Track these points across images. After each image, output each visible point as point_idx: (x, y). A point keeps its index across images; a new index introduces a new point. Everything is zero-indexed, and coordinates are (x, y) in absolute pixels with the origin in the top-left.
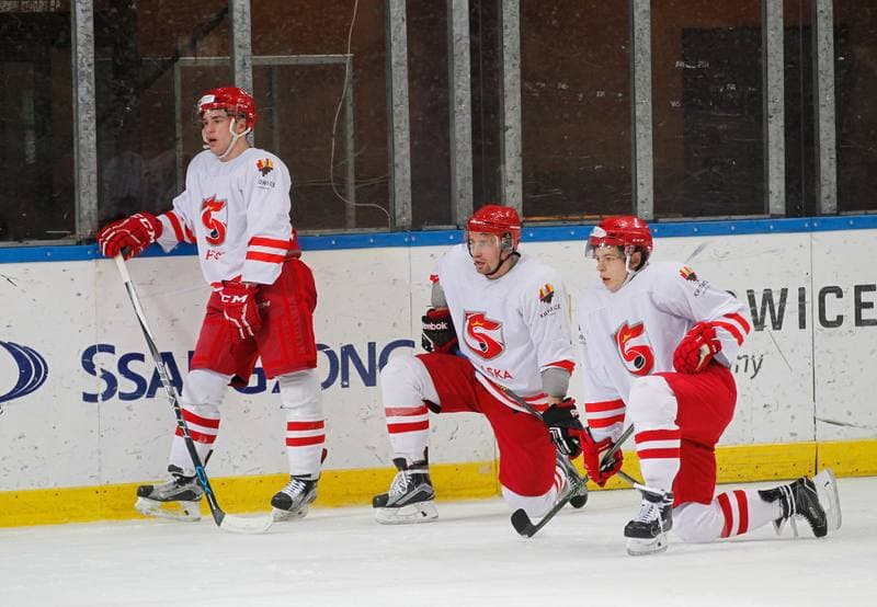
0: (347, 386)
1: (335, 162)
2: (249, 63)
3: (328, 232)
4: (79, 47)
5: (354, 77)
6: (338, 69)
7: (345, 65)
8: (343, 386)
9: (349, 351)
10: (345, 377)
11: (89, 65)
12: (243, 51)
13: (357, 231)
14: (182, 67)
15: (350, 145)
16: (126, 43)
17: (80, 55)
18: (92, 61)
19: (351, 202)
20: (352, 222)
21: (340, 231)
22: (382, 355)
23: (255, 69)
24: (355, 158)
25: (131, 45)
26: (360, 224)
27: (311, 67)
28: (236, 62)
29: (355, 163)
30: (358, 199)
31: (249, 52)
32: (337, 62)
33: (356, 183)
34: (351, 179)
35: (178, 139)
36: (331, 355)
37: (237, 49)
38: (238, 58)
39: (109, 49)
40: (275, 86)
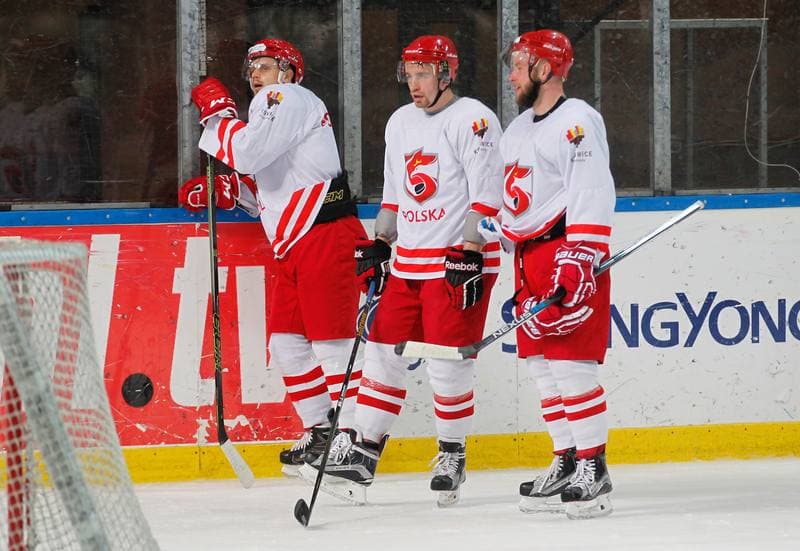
0: (758, 341)
1: (749, 123)
2: (667, 25)
3: (741, 191)
4: (504, 10)
5: (769, 41)
6: (753, 34)
7: (760, 29)
8: (753, 342)
9: (759, 307)
10: (756, 333)
11: (514, 27)
12: (662, 15)
13: (770, 190)
14: (601, 30)
15: (764, 106)
16: (550, 6)
17: (505, 18)
18: (516, 23)
19: (764, 163)
20: (764, 181)
21: (754, 191)
22: (791, 312)
23: (673, 32)
25: (554, 8)
26: (771, 184)
27: (727, 31)
28: (655, 26)
29: (769, 126)
30: (770, 159)
31: (667, 15)
32: (752, 25)
33: (769, 144)
34: (764, 140)
35: (597, 99)
36: (742, 310)
37: (656, 12)
38: (657, 21)
39: (532, 11)
40: (690, 48)
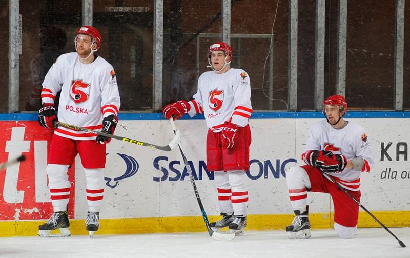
0: (267, 178)
1: (265, 81)
2: (229, 36)
3: (260, 111)
4: (157, 28)
5: (274, 44)
6: (268, 40)
7: (270, 39)
8: (265, 178)
9: (268, 163)
10: (266, 174)
11: (161, 36)
12: (227, 32)
13: (273, 111)
14: (200, 38)
15: (271, 74)
16: (177, 27)
17: (157, 31)
18: (162, 34)
19: (271, 98)
20: (271, 107)
21: (266, 111)
22: (282, 166)
23: (232, 39)
24: (273, 79)
25: (179, 27)
26: (275, 108)
27: (256, 39)
28: (224, 36)
29: (273, 82)
30: (274, 97)
31: (229, 32)
32: (267, 37)
33: (273, 90)
34: (271, 88)
35: (197, 69)
36: (260, 164)
37: (224, 31)
38: (225, 34)
39: (169, 29)
40: (239, 46)
